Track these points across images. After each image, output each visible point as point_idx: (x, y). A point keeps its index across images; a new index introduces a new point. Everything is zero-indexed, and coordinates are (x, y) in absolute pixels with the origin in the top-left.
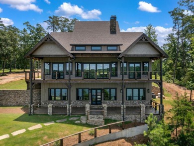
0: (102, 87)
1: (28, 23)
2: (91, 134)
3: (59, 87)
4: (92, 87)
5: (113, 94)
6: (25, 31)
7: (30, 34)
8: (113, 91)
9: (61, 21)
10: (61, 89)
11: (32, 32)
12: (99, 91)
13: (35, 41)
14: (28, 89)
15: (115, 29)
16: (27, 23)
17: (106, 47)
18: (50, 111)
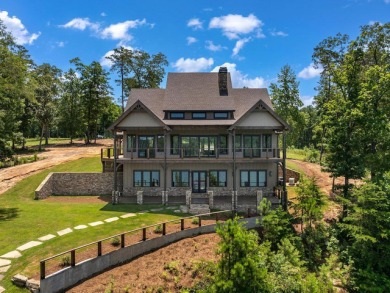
0: (208, 170)
1: (77, 59)
2: (194, 223)
3: (147, 168)
4: (194, 169)
5: (222, 178)
6: (71, 73)
7: (82, 79)
8: (222, 175)
9: (136, 57)
10: (151, 172)
11: (85, 75)
12: (203, 175)
13: (90, 92)
14: (104, 171)
15: (225, 87)
16: (75, 61)
17: (212, 114)
18: (140, 199)
